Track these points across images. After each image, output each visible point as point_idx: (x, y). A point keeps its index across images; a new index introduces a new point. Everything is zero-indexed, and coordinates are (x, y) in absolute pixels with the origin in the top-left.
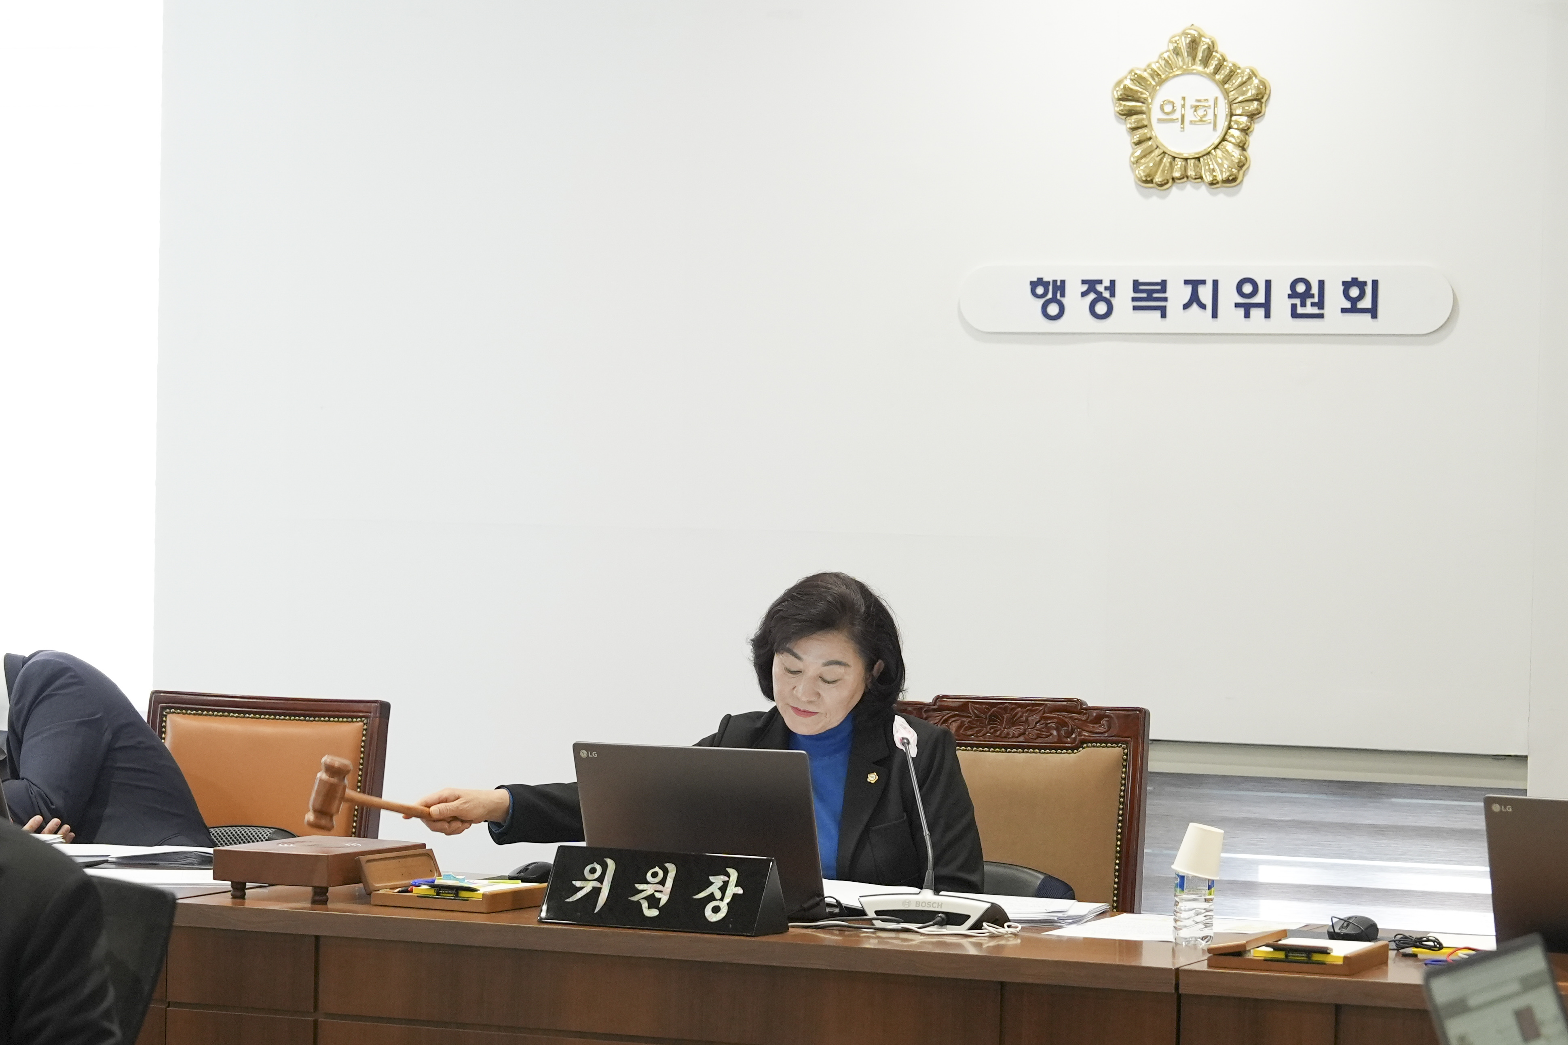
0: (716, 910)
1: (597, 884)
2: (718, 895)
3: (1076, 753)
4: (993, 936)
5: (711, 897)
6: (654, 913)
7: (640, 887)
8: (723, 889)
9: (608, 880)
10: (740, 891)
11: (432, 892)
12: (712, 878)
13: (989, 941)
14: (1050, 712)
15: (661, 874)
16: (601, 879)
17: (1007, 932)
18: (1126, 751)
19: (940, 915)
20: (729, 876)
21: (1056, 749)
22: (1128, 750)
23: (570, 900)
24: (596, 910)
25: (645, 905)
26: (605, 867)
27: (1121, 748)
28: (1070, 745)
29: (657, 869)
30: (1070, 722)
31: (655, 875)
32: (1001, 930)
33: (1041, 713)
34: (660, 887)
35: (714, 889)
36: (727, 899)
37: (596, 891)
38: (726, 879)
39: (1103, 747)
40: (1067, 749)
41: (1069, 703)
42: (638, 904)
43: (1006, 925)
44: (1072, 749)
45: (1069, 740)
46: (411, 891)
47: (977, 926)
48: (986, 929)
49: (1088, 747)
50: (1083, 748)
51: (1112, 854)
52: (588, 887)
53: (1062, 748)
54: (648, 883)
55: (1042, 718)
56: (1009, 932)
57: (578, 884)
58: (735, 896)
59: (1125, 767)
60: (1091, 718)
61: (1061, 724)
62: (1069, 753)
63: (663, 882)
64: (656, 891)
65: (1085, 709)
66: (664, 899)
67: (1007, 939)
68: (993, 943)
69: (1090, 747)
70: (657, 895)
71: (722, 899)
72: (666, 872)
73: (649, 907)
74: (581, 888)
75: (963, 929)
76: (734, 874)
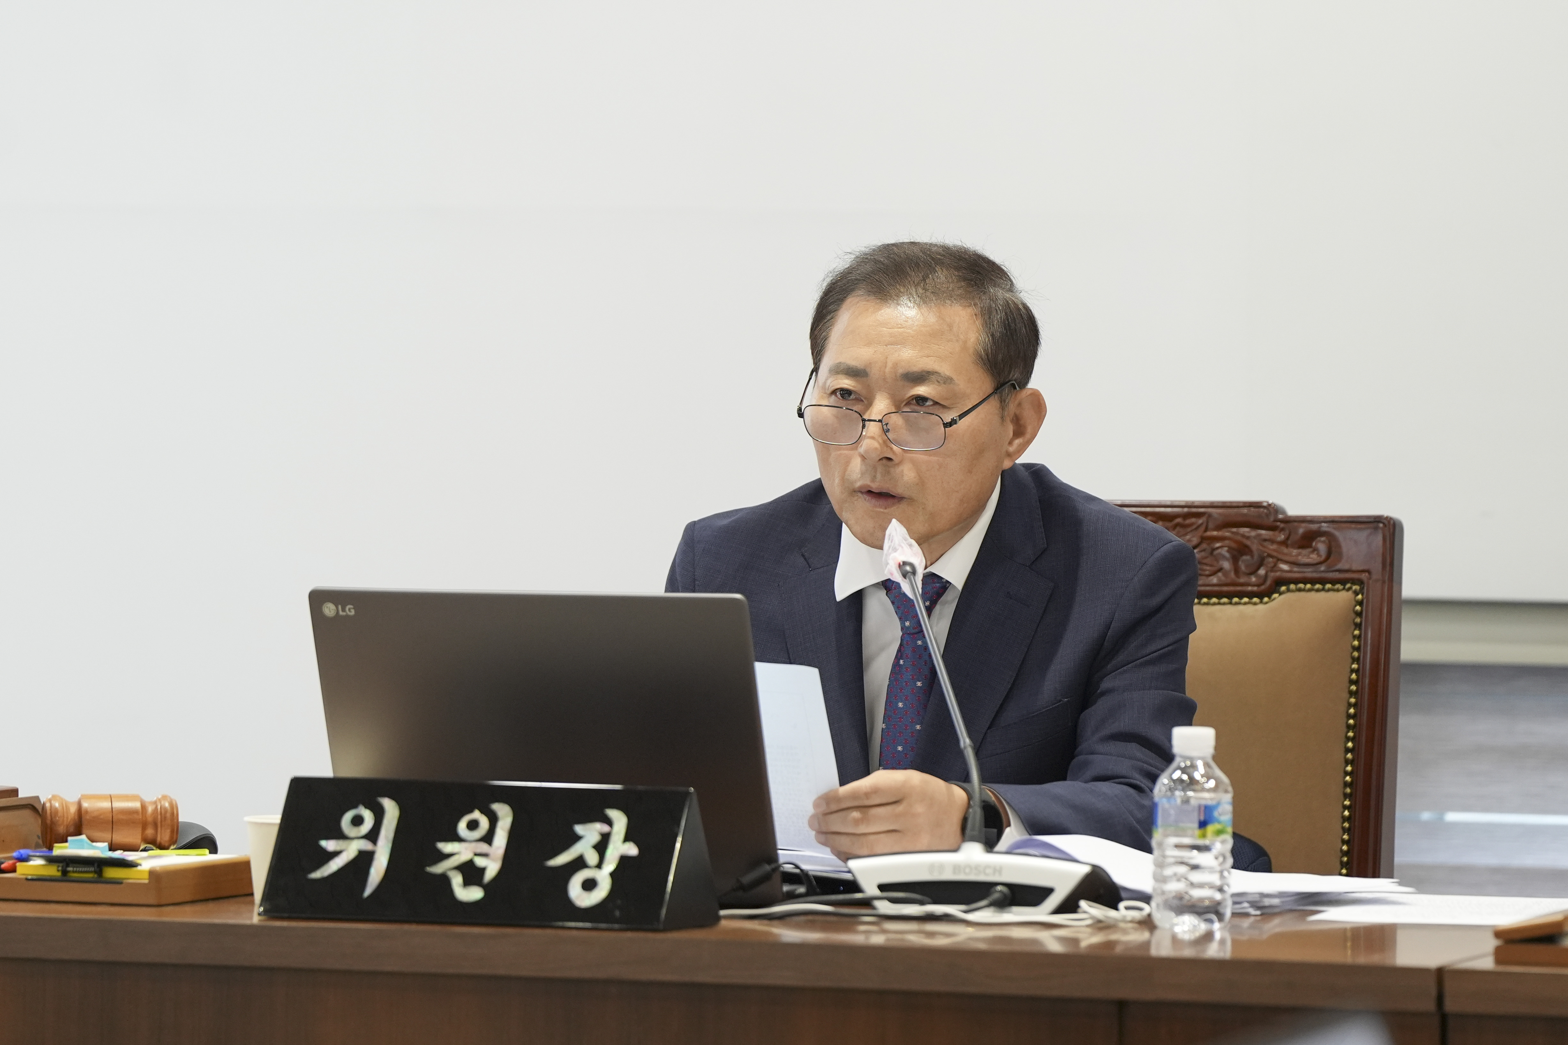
0: (589, 885)
1: (366, 845)
2: (592, 858)
3: (1266, 603)
4: (1100, 925)
5: (580, 863)
6: (474, 894)
7: (447, 847)
8: (601, 847)
9: (386, 837)
10: (632, 850)
11: (53, 871)
12: (579, 829)
13: (1092, 935)
14: (1219, 528)
15: (484, 822)
16: (373, 836)
17: (1124, 917)
18: (1360, 597)
19: (999, 888)
20: (609, 823)
21: (1230, 596)
22: (1362, 595)
23: (317, 875)
24: (368, 892)
25: (457, 880)
26: (379, 814)
27: (1350, 592)
28: (1255, 588)
29: (476, 815)
30: (1254, 547)
31: (473, 825)
32: (1112, 913)
33: (1203, 528)
34: (483, 847)
35: (584, 848)
36: (610, 866)
37: (365, 859)
38: (605, 828)
39: (1318, 590)
40: (1251, 595)
41: (1252, 509)
42: (444, 879)
43: (1122, 905)
44: (1260, 595)
45: (1254, 579)
46: (14, 870)
47: (1069, 906)
48: (1085, 912)
49: (1288, 590)
50: (1281, 594)
51: (1336, 790)
52: (349, 851)
53: (1241, 595)
54: (460, 840)
55: (1203, 539)
56: (1129, 918)
57: (329, 845)
58: (624, 860)
59: (1358, 626)
60: (1295, 538)
61: (1240, 551)
62: (1255, 604)
63: (488, 838)
64: (476, 855)
65: (1282, 521)
66: (492, 868)
67: (1125, 931)
68: (1097, 939)
69: (1293, 591)
70: (480, 862)
71: (599, 866)
72: (493, 819)
73: (467, 883)
74: (336, 854)
75: (1041, 913)
76: (619, 820)
